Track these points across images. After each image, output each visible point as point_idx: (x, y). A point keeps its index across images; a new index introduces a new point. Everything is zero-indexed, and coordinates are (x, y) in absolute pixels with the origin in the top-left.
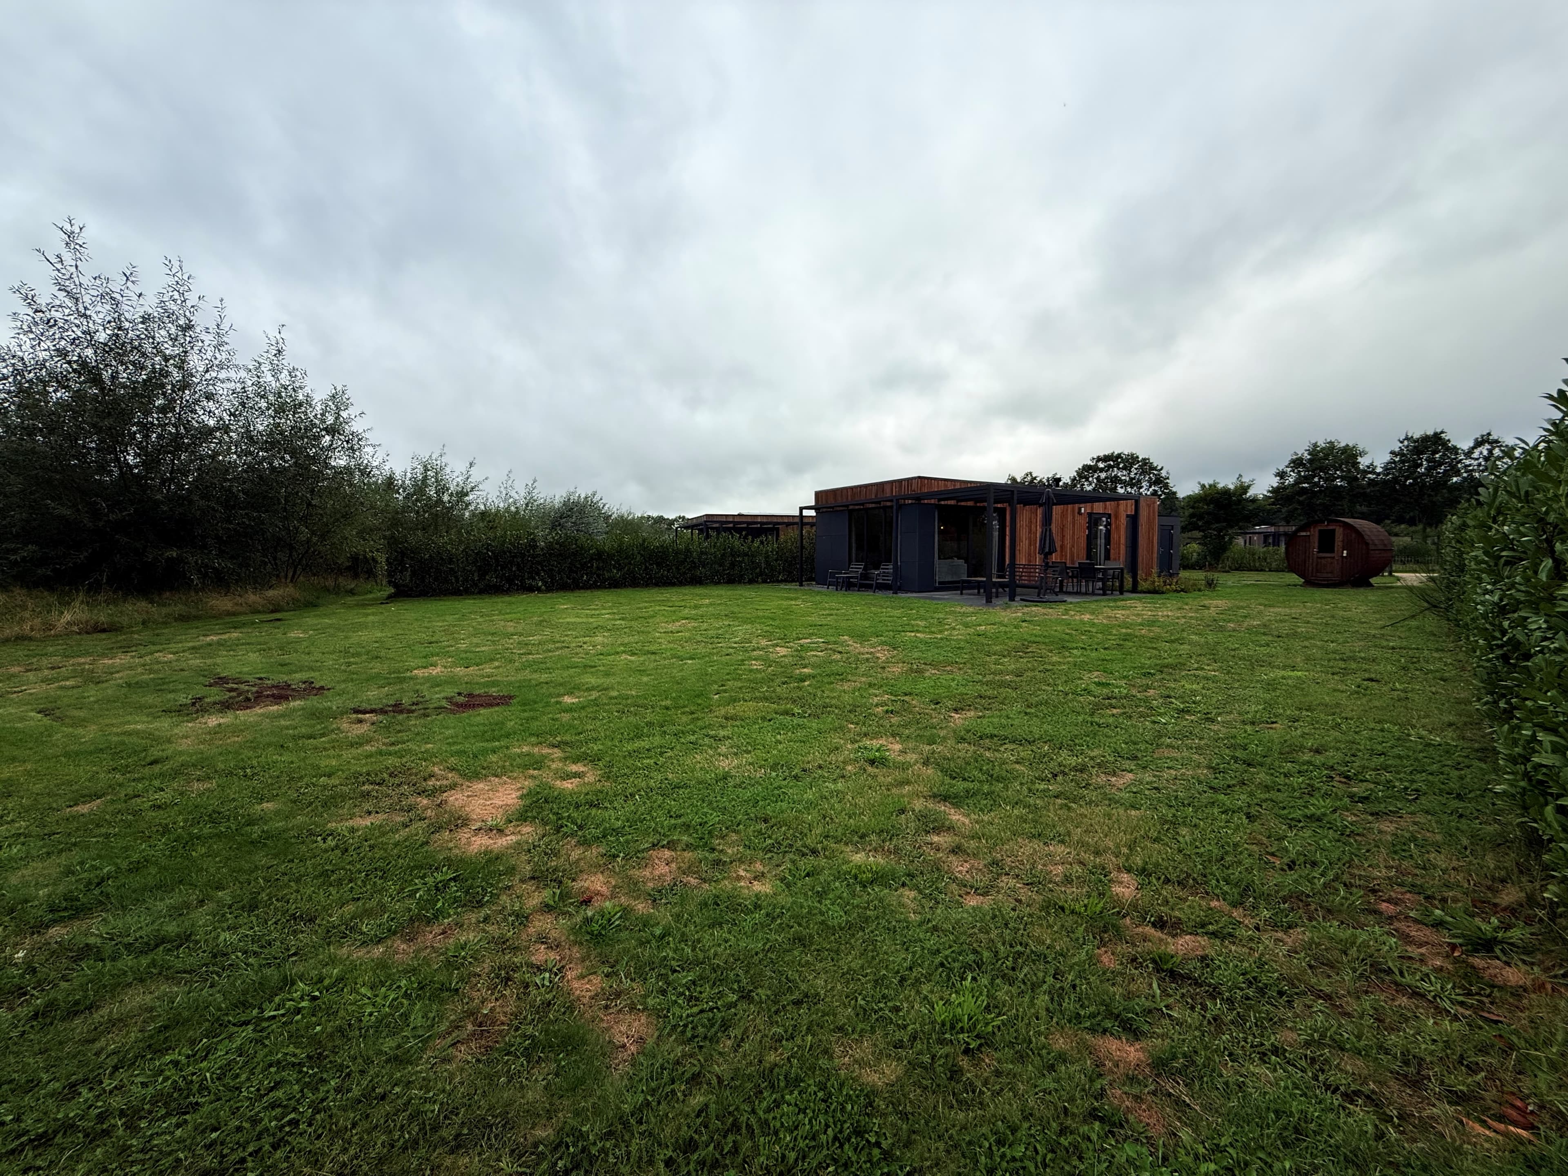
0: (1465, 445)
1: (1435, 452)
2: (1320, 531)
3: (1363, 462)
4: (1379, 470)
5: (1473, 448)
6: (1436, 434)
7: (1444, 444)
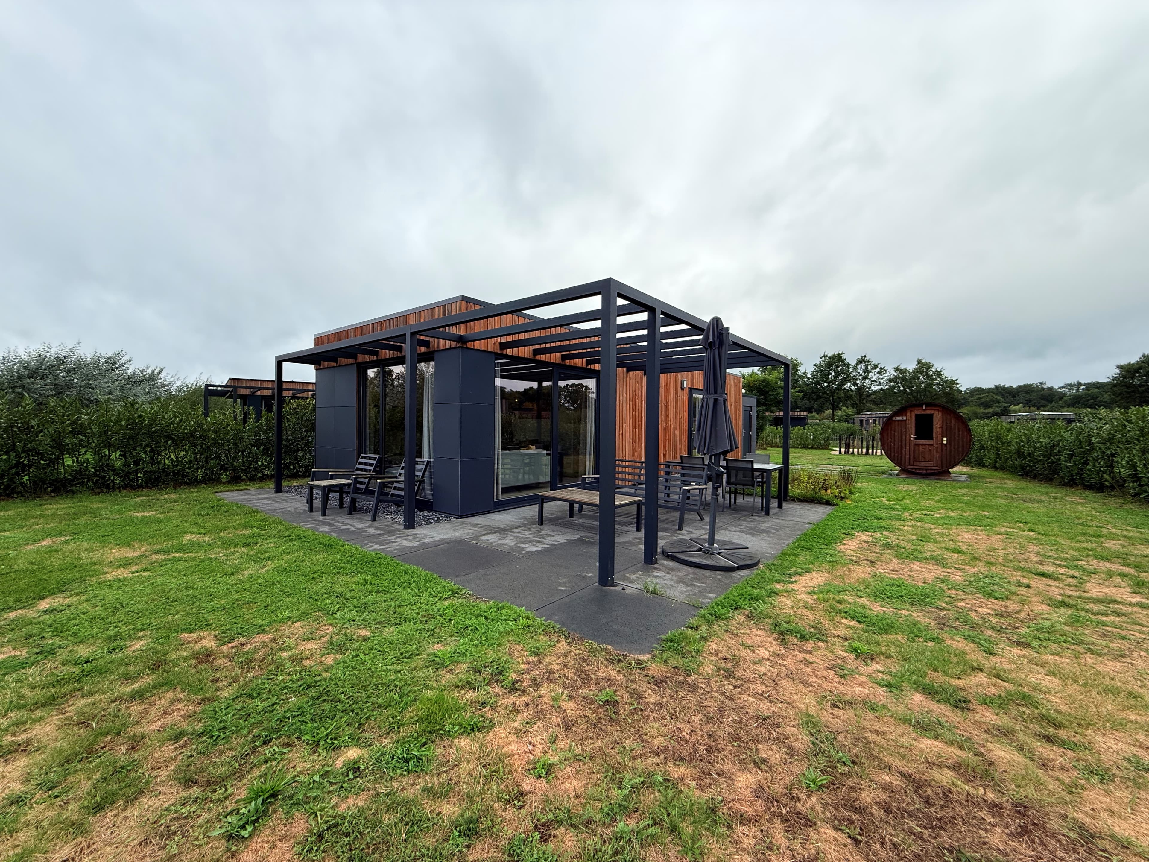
0: (853, 362)
1: (838, 367)
2: (917, 415)
3: (801, 370)
4: (809, 376)
5: (857, 364)
6: (839, 355)
7: (843, 361)
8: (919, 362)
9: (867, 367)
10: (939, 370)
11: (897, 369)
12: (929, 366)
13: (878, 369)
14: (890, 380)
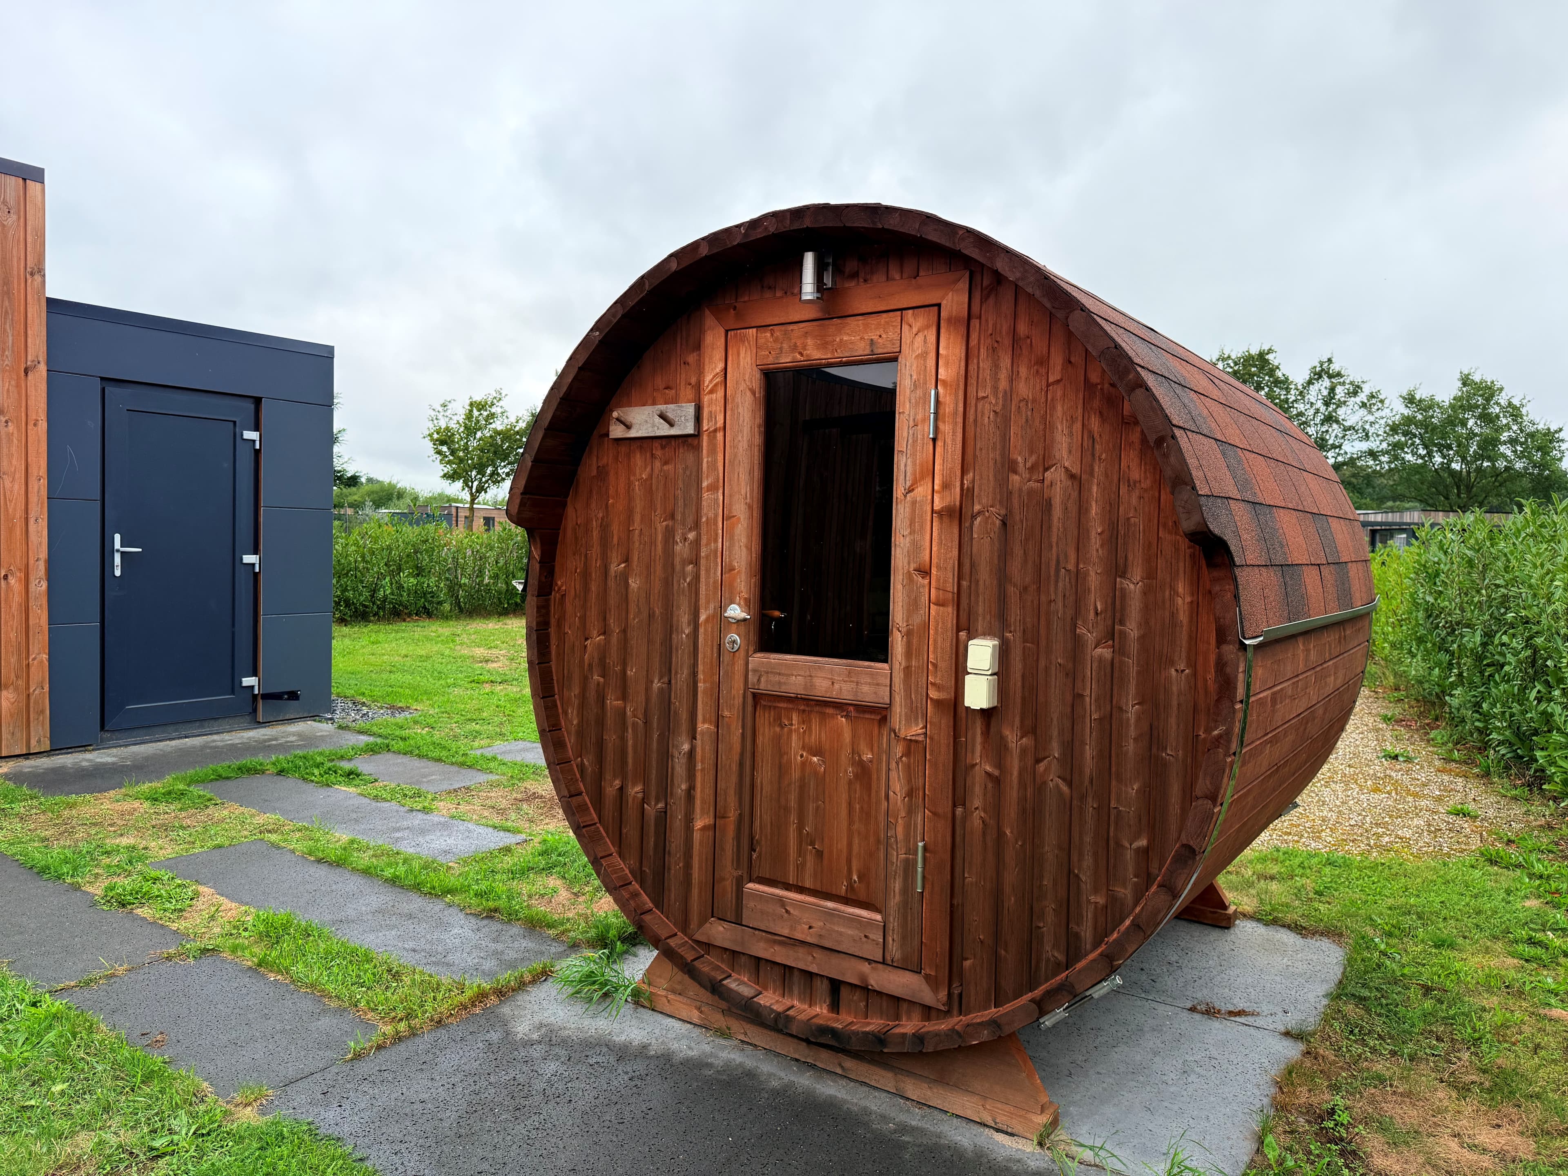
0: (1297, 376)
5: (1310, 382)
6: (1262, 355)
7: (1272, 372)
8: (1466, 381)
9: (1332, 390)
10: (1516, 402)
11: (1410, 400)
12: (1489, 392)
13: (1362, 397)
14: (1394, 429)
